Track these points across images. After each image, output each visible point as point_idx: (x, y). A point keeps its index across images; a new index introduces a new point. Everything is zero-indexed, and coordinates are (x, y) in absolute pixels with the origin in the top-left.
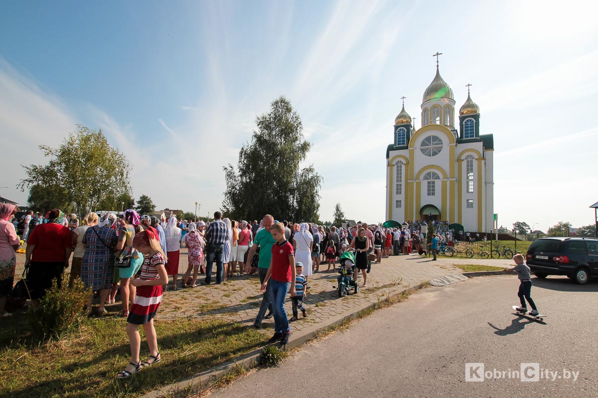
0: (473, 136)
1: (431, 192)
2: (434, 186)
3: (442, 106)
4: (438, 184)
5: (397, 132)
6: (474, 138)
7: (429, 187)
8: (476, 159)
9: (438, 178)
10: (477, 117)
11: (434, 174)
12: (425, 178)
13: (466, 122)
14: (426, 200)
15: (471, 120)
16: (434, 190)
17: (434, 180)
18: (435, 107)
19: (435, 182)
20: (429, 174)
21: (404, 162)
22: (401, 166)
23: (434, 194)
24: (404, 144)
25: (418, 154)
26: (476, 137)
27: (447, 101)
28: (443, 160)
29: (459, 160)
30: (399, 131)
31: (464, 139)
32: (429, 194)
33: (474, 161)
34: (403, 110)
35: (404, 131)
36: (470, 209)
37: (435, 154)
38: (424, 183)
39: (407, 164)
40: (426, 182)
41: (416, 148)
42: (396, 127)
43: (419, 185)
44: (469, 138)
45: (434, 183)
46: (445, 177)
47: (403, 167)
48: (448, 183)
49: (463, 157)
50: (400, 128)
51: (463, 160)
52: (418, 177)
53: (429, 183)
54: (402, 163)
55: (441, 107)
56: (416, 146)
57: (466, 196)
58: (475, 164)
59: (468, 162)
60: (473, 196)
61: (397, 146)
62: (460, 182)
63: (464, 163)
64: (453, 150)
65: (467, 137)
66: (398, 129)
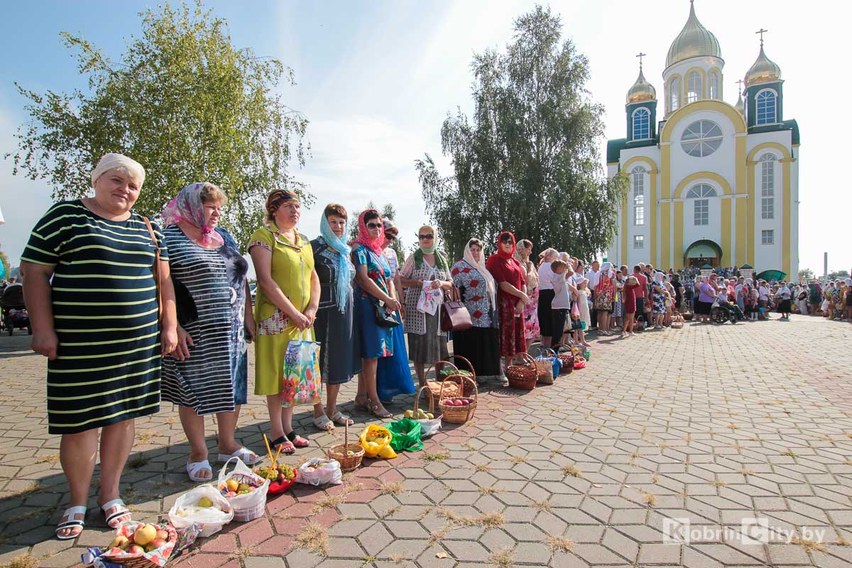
0: (773, 121)
1: (701, 216)
2: (706, 209)
3: (707, 70)
4: (714, 205)
5: (632, 116)
6: (776, 124)
7: (697, 209)
8: (780, 161)
9: (713, 193)
10: (778, 86)
11: (706, 187)
12: (690, 195)
13: (760, 97)
14: (693, 233)
15: (768, 92)
16: (706, 215)
17: (706, 198)
18: (693, 72)
19: (707, 201)
20: (697, 187)
21: (648, 167)
22: (642, 177)
23: (705, 222)
24: (647, 136)
25: (677, 153)
26: (778, 122)
27: (713, 63)
28: (723, 161)
29: (750, 162)
30: (636, 115)
31: (757, 125)
32: (697, 223)
33: (776, 163)
34: (641, 76)
35: (647, 113)
36: (769, 246)
37: (707, 152)
38: (689, 204)
39: (655, 171)
40: (692, 201)
41: (673, 143)
42: (630, 109)
43: (679, 206)
44: (767, 124)
45: (706, 202)
46: (728, 190)
47: (647, 178)
48: (733, 201)
49: (756, 157)
50: (638, 109)
51: (756, 162)
52: (676, 195)
53: (697, 203)
54: (644, 171)
55: (703, 71)
56: (674, 140)
57: (761, 224)
58: (778, 168)
59: (764, 166)
60: (775, 224)
61: (633, 141)
62: (750, 201)
63: (758, 169)
64: (740, 144)
65: (763, 122)
66: (635, 111)
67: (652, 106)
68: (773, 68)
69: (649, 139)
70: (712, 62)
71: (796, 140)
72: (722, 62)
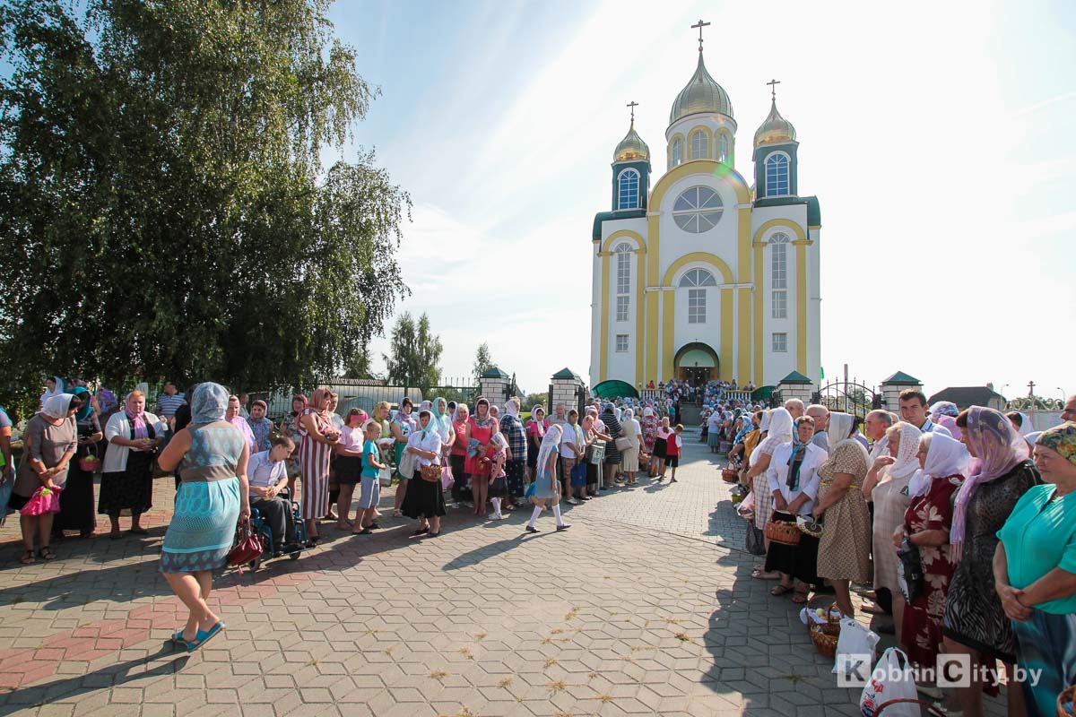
0: (785, 192)
1: (698, 315)
2: (703, 302)
3: (714, 130)
4: (713, 296)
5: (619, 178)
6: (789, 195)
7: (692, 302)
8: (794, 243)
9: (712, 282)
10: (792, 148)
11: (704, 273)
12: (684, 283)
13: (770, 161)
14: (687, 333)
15: (780, 156)
16: (703, 310)
17: (703, 288)
18: (697, 133)
19: (705, 290)
20: (692, 274)
21: (635, 246)
22: (628, 256)
23: (702, 320)
24: (635, 206)
25: (668, 225)
26: (791, 193)
27: (722, 122)
28: (723, 240)
29: (757, 244)
30: (623, 177)
31: (767, 197)
32: (692, 320)
33: (789, 245)
34: (632, 132)
35: (636, 176)
36: (780, 354)
37: (705, 228)
38: (682, 295)
39: (643, 251)
40: (687, 289)
41: (663, 213)
42: (617, 168)
43: (670, 297)
44: (778, 196)
45: (703, 293)
46: (729, 280)
47: (634, 258)
48: (736, 293)
49: (765, 238)
50: (626, 170)
51: (765, 244)
52: (666, 282)
53: (692, 293)
54: (631, 250)
55: (709, 131)
56: (664, 210)
57: (771, 325)
58: (791, 252)
59: (775, 248)
60: (788, 325)
61: (619, 210)
62: (758, 293)
63: (767, 252)
64: (744, 220)
65: (773, 192)
66: (622, 173)
67: (644, 167)
68: (787, 127)
69: (638, 209)
70: (720, 122)
71: (814, 218)
72: (735, 126)
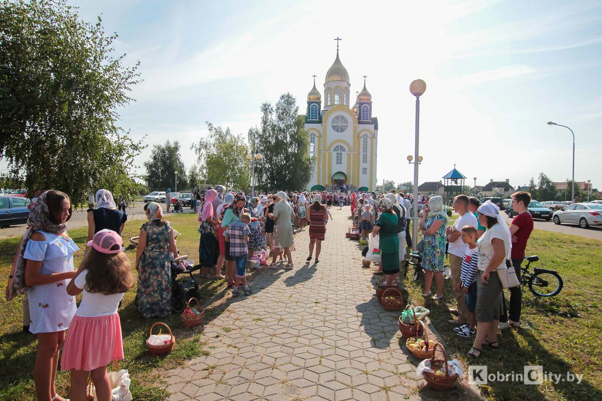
0: (367, 119)
1: (339, 161)
2: (341, 157)
4: (344, 155)
5: (310, 107)
6: (369, 121)
7: (337, 157)
8: (370, 138)
9: (344, 150)
10: (370, 104)
11: (342, 147)
12: (335, 150)
13: (363, 108)
14: (336, 168)
15: (366, 106)
16: (341, 160)
17: (341, 152)
18: (337, 87)
20: (338, 147)
21: (317, 135)
22: (314, 138)
23: (341, 163)
24: (316, 118)
25: (329, 128)
28: (348, 136)
29: (358, 137)
30: (312, 107)
31: (362, 121)
32: (337, 163)
33: (368, 138)
34: (314, 87)
35: (317, 107)
36: (365, 175)
37: (342, 131)
38: (334, 154)
39: (320, 137)
40: (336, 152)
41: (328, 124)
42: (309, 103)
43: (330, 155)
44: (365, 121)
45: (341, 154)
46: (350, 150)
47: (316, 139)
48: (352, 154)
49: (361, 135)
50: (313, 104)
51: (361, 137)
52: (329, 150)
53: (338, 154)
54: (315, 136)
55: (342, 88)
56: (329, 121)
57: (362, 165)
58: (369, 141)
59: (364, 139)
60: (367, 165)
61: (311, 120)
62: (358, 154)
63: (362, 140)
64: (355, 129)
65: (364, 119)
66: (312, 105)
67: (319, 103)
68: (369, 95)
69: (317, 120)
70: (346, 84)
71: (376, 128)
72: (349, 85)
